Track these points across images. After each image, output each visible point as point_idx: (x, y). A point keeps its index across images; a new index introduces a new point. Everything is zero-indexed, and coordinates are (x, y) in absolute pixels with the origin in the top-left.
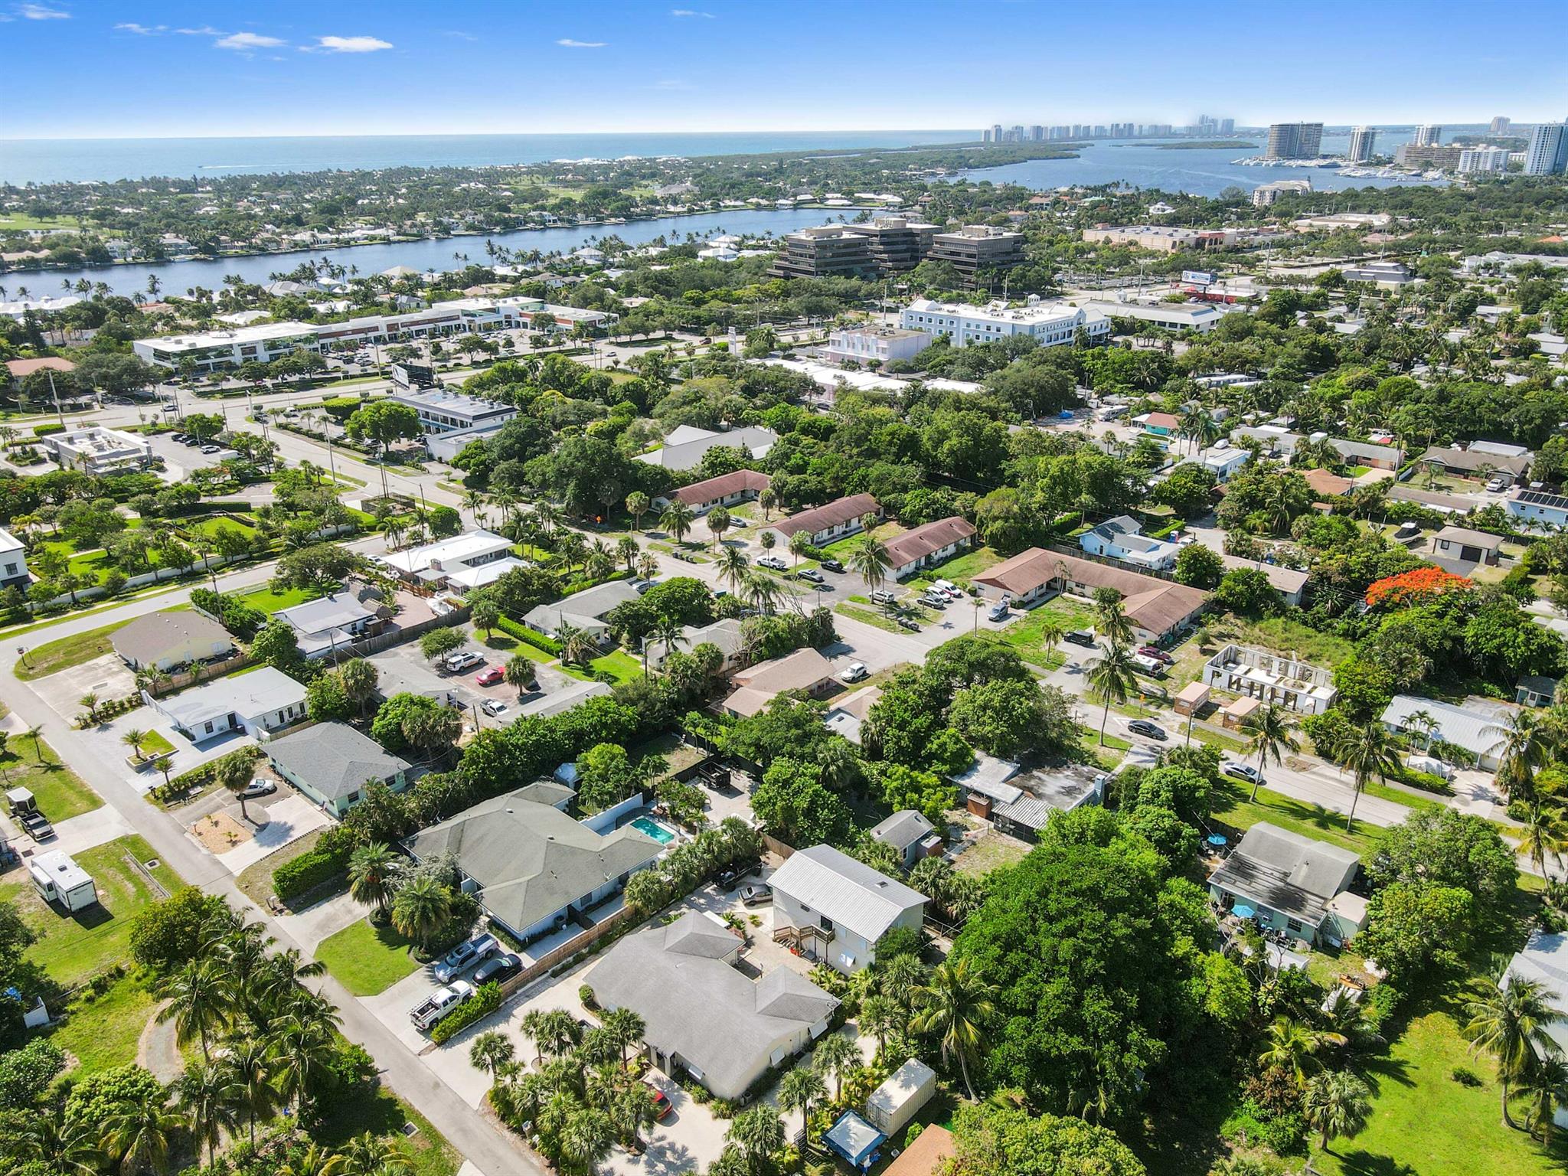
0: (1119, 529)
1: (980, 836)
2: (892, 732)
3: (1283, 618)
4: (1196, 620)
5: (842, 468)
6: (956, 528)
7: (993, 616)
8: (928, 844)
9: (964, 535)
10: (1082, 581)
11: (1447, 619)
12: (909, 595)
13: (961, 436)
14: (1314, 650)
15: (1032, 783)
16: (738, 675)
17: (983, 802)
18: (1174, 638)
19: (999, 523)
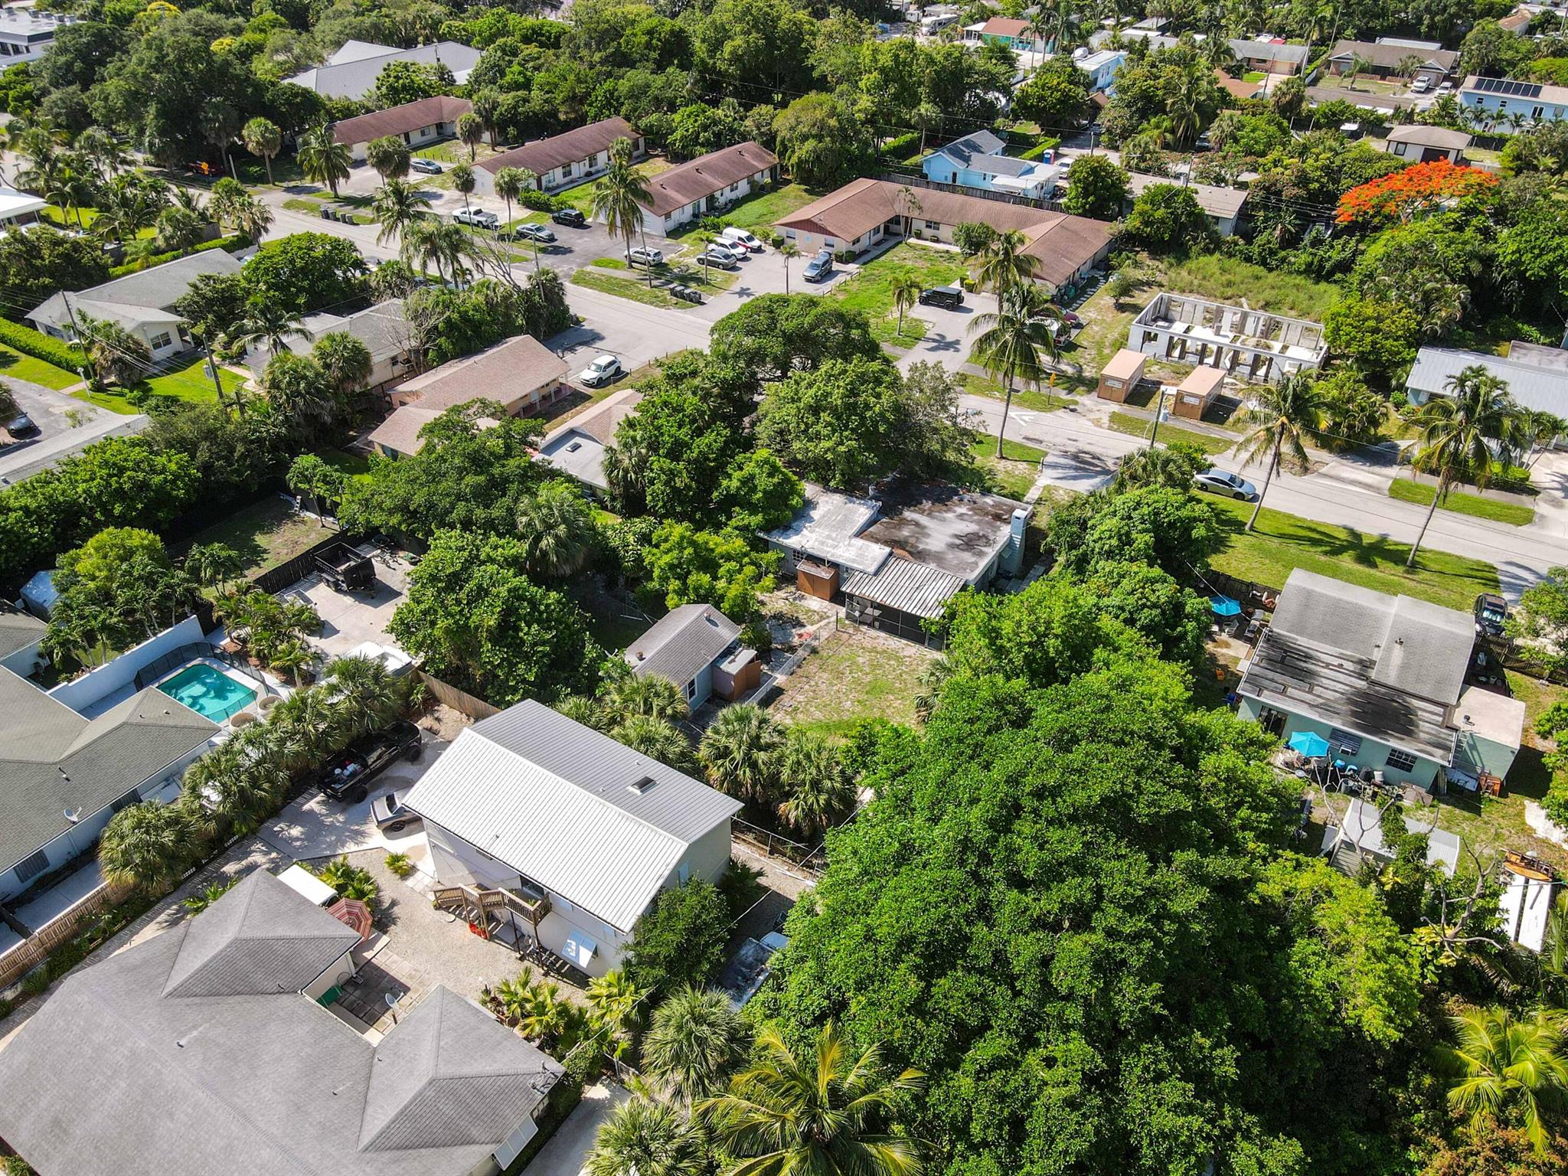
0: (976, 148)
1: (825, 634)
2: (659, 463)
3: (1217, 255)
4: (1103, 265)
5: (579, 81)
6: (748, 157)
7: (811, 273)
8: (733, 667)
9: (761, 167)
10: (936, 218)
11: (1469, 232)
12: (685, 254)
13: (748, 33)
14: (1269, 295)
15: (905, 532)
16: (402, 388)
17: (825, 574)
18: (1076, 290)
19: (810, 144)
